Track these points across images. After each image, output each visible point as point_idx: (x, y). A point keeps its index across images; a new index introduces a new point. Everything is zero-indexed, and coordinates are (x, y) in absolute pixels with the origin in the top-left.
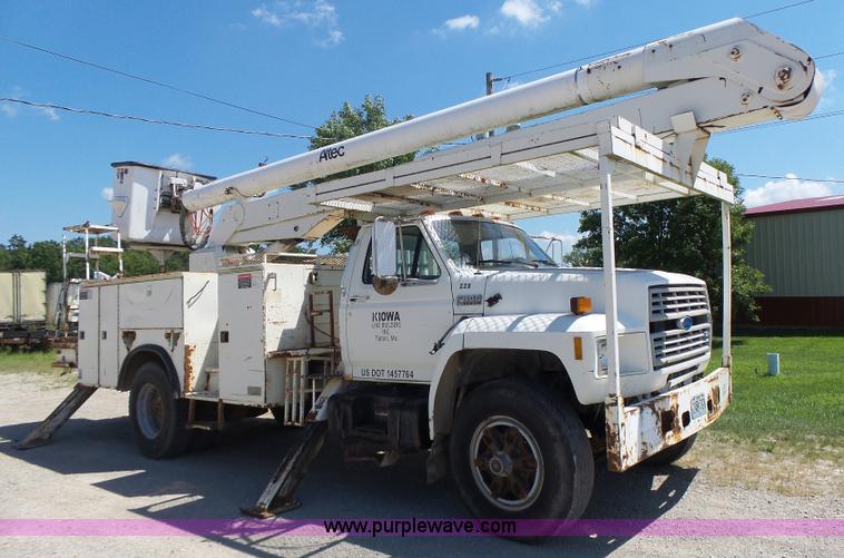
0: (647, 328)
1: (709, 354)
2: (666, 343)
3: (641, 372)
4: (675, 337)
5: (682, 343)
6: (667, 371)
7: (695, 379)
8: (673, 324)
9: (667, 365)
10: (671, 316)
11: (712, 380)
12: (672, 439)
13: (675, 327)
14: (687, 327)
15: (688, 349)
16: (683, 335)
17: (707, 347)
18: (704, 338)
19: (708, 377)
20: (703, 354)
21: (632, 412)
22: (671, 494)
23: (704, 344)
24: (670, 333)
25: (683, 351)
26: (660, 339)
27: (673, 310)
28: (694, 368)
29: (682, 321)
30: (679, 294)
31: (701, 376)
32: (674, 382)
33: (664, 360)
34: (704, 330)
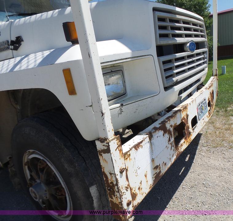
0: (154, 51)
1: (207, 69)
2: (176, 64)
3: (152, 94)
4: (182, 58)
5: (189, 63)
6: (178, 88)
7: (198, 88)
8: (180, 48)
9: (178, 83)
10: (179, 40)
11: (210, 87)
12: (184, 145)
13: (183, 51)
14: (192, 50)
15: (193, 68)
16: (189, 57)
17: (205, 65)
18: (204, 58)
19: (207, 85)
20: (203, 70)
21: (137, 147)
22: (187, 159)
23: (204, 63)
24: (179, 55)
25: (189, 69)
26: (170, 61)
27: (180, 36)
28: (198, 80)
29: (188, 45)
30: (185, 22)
31: (202, 85)
32: (184, 95)
33: (175, 79)
34: (203, 53)
